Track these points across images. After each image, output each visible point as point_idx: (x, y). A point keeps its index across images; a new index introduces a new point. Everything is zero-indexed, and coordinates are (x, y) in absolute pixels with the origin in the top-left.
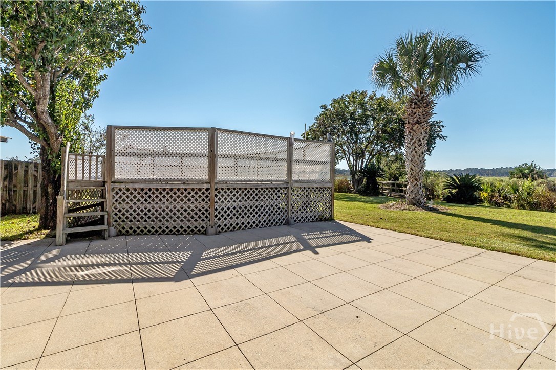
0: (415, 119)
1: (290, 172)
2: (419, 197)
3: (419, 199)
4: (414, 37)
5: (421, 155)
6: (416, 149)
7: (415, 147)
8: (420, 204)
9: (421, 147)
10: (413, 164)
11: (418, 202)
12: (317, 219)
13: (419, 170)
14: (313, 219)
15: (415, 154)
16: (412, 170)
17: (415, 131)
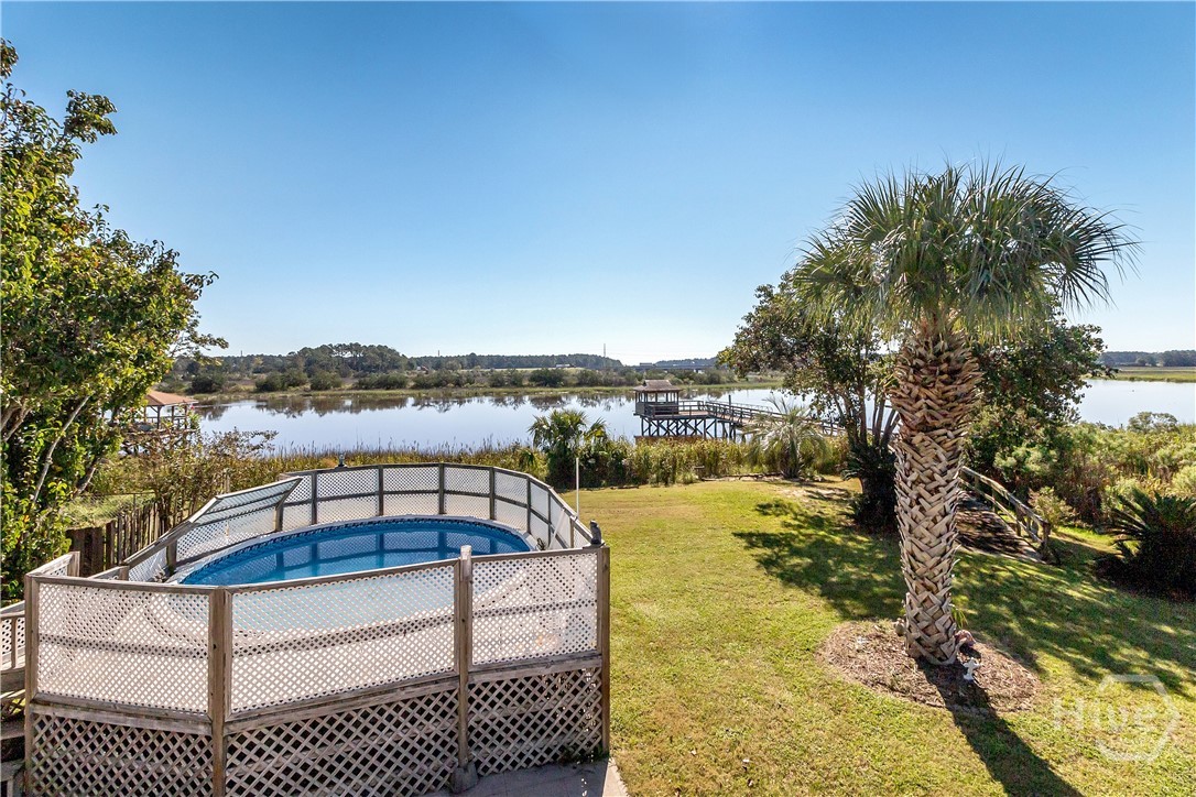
0: (919, 414)
1: (464, 645)
2: (936, 637)
3: (938, 644)
4: (901, 189)
5: (939, 518)
6: (921, 500)
7: (920, 496)
8: (940, 659)
9: (937, 496)
10: (917, 541)
11: (933, 653)
12: (555, 756)
13: (934, 561)
14: (542, 759)
15: (920, 515)
16: (914, 556)
17: (917, 451)
